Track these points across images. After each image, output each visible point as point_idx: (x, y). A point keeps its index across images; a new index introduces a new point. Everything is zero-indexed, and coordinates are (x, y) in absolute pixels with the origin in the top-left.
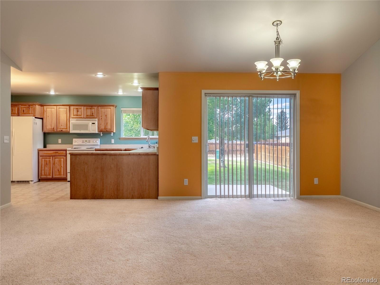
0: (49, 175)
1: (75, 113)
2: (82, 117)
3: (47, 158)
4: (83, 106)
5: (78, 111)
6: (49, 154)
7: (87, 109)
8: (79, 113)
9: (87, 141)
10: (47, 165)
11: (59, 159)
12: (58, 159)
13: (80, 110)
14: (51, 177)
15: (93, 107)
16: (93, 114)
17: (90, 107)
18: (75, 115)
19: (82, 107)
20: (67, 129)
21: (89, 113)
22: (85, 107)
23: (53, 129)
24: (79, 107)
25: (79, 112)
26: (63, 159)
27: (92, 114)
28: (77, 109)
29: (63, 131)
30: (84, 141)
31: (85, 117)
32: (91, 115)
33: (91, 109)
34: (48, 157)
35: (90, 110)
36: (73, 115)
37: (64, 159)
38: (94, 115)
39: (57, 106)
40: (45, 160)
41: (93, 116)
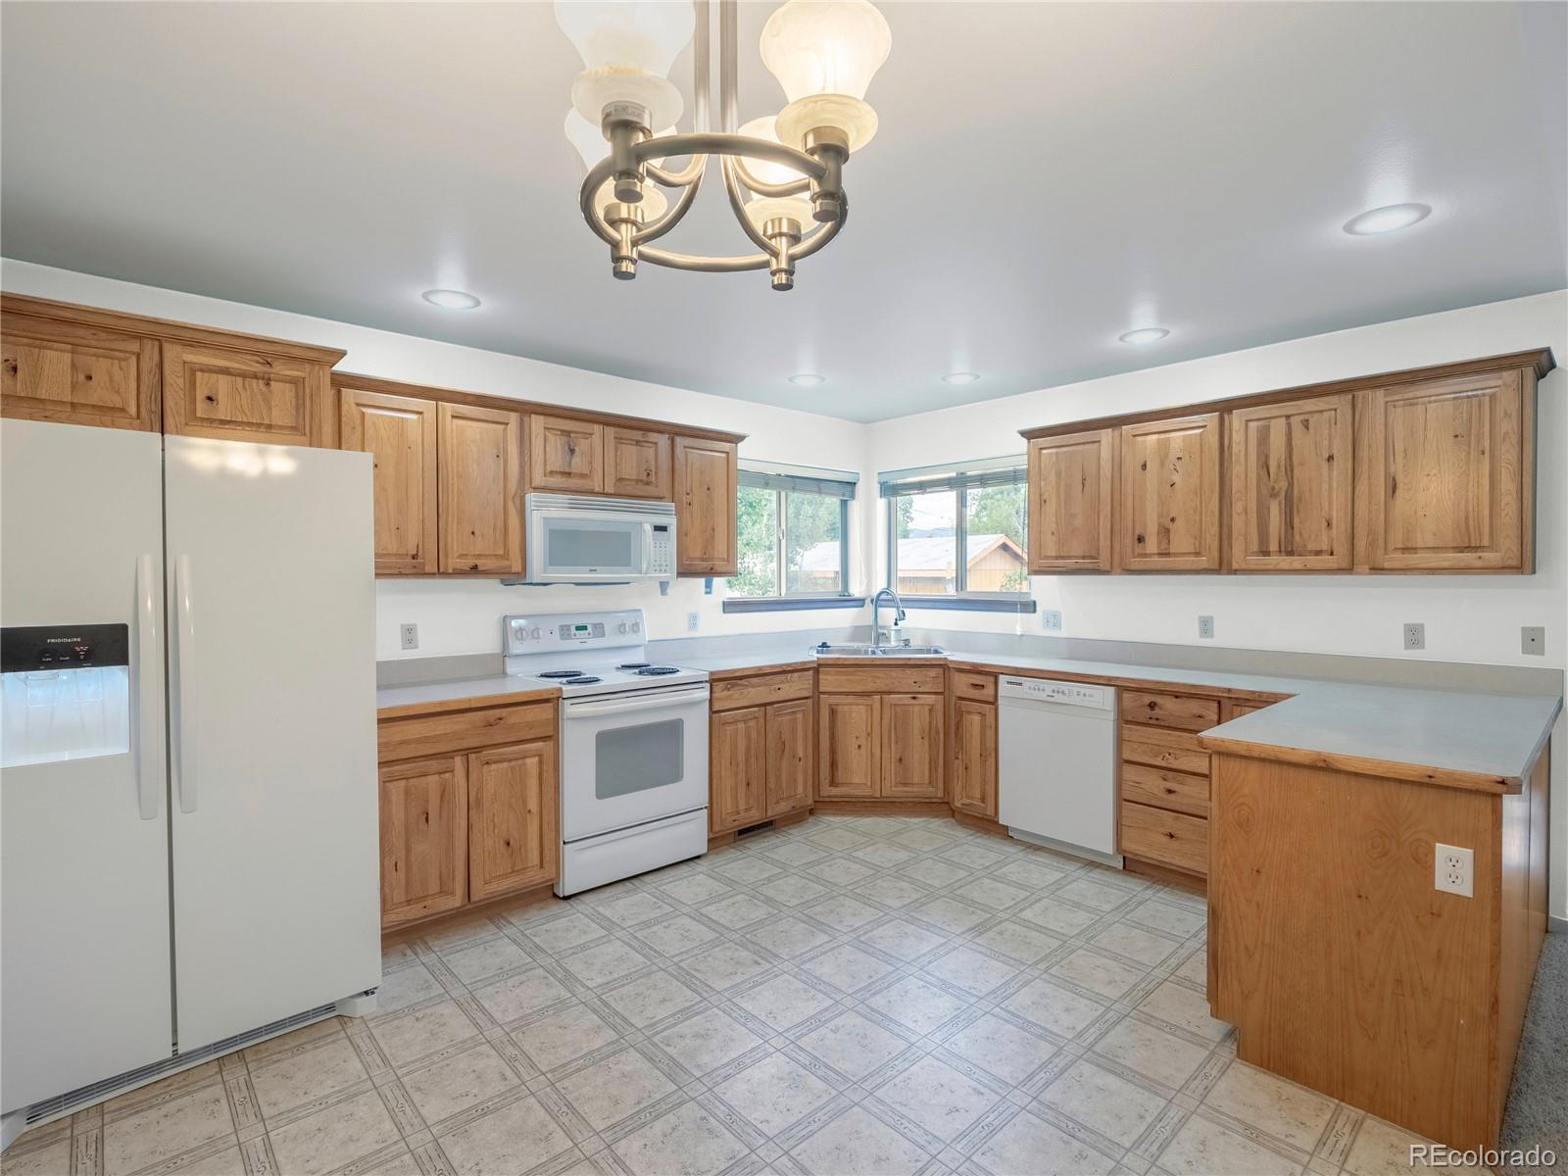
0: (445, 891)
1: (556, 460)
2: (597, 489)
3: (425, 775)
4: (599, 423)
5: (572, 451)
6: (437, 739)
7: (619, 439)
8: (578, 463)
9: (585, 628)
10: (427, 820)
11: (513, 763)
12: (506, 765)
13: (582, 445)
14: (456, 901)
15: (653, 437)
16: (648, 474)
17: (637, 435)
18: (552, 473)
19: (597, 429)
20: (505, 556)
21: (630, 471)
22: (611, 431)
23: (409, 560)
24: (578, 423)
25: (577, 460)
26: (536, 759)
27: (644, 477)
28: (567, 433)
29: (480, 568)
30: (568, 627)
31: (612, 491)
32: (637, 481)
33: (638, 443)
34: (434, 765)
35: (634, 449)
36: (541, 471)
37: (541, 763)
38: (653, 479)
39: (437, 399)
40: (407, 792)
41: (647, 483)
